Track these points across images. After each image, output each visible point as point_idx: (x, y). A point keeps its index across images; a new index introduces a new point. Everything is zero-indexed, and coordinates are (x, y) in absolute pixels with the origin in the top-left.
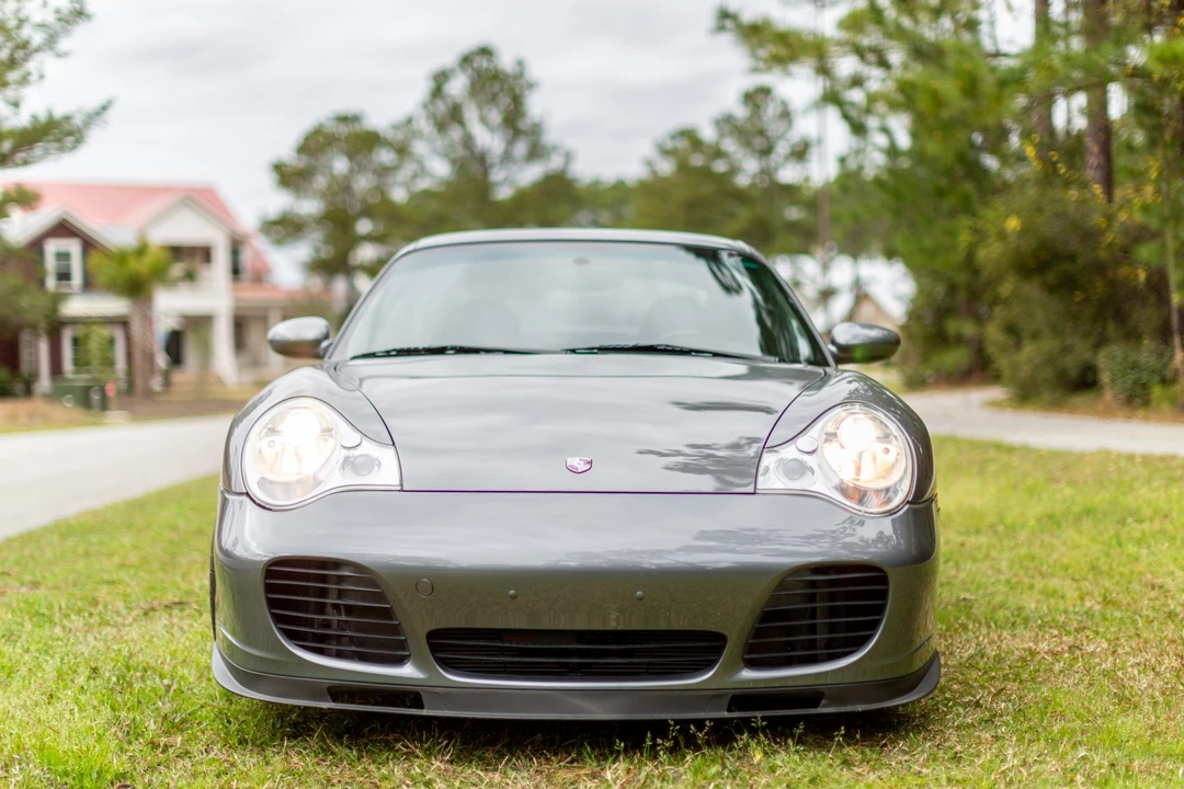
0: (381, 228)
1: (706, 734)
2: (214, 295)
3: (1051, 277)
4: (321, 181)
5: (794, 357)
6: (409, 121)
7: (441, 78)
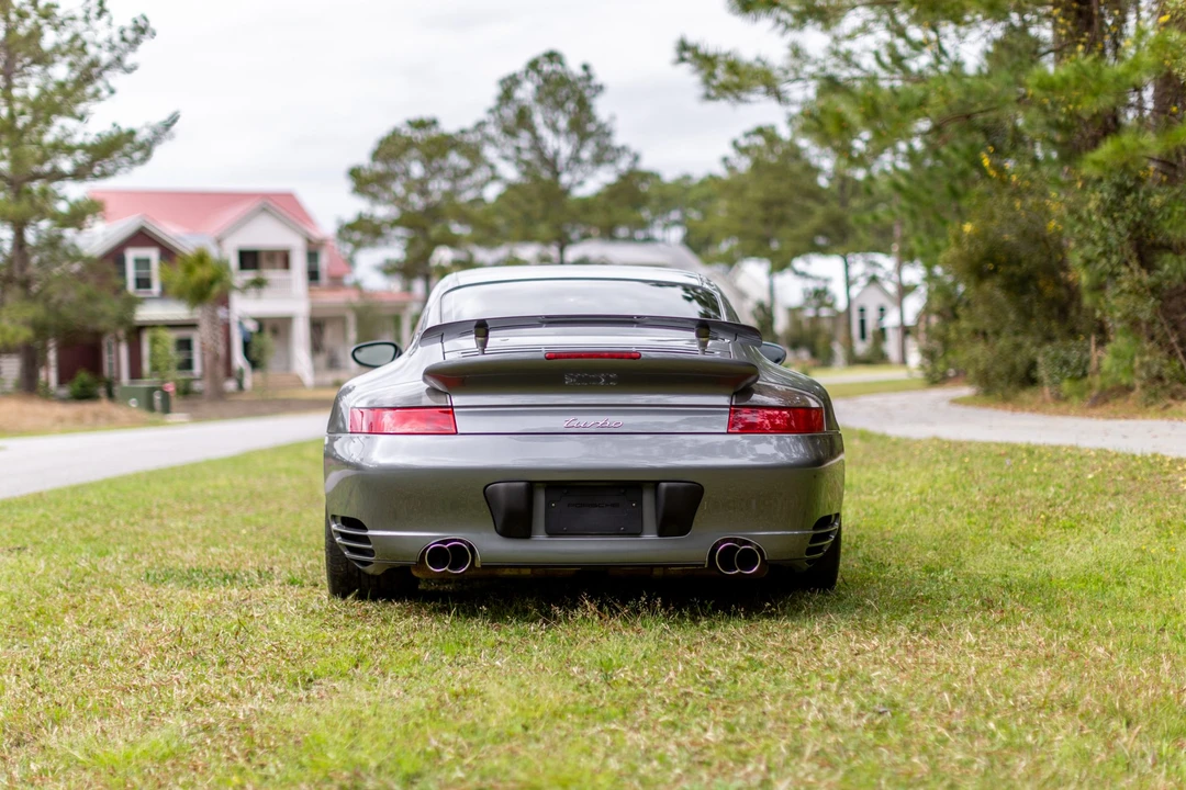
2: (289, 297)
4: (397, 188)
6: (480, 125)
7: (509, 85)
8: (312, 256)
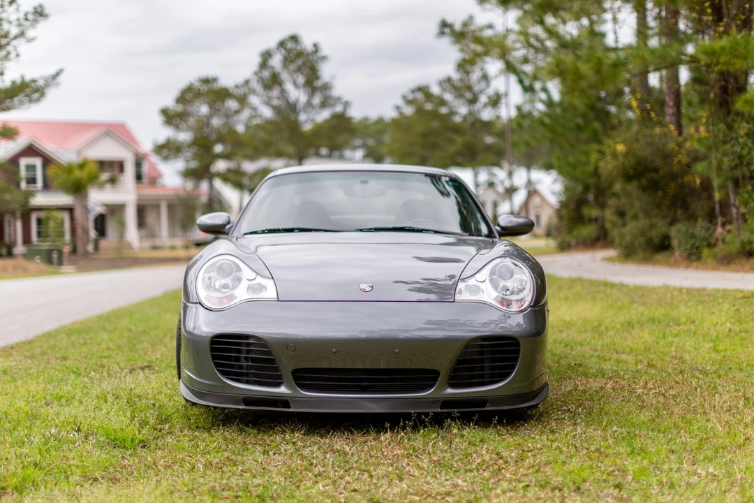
0: (229, 149)
1: (430, 419)
2: (126, 193)
3: (644, 182)
4: (192, 121)
5: (479, 233)
6: (247, 82)
7: (266, 56)
8: (138, 165)
